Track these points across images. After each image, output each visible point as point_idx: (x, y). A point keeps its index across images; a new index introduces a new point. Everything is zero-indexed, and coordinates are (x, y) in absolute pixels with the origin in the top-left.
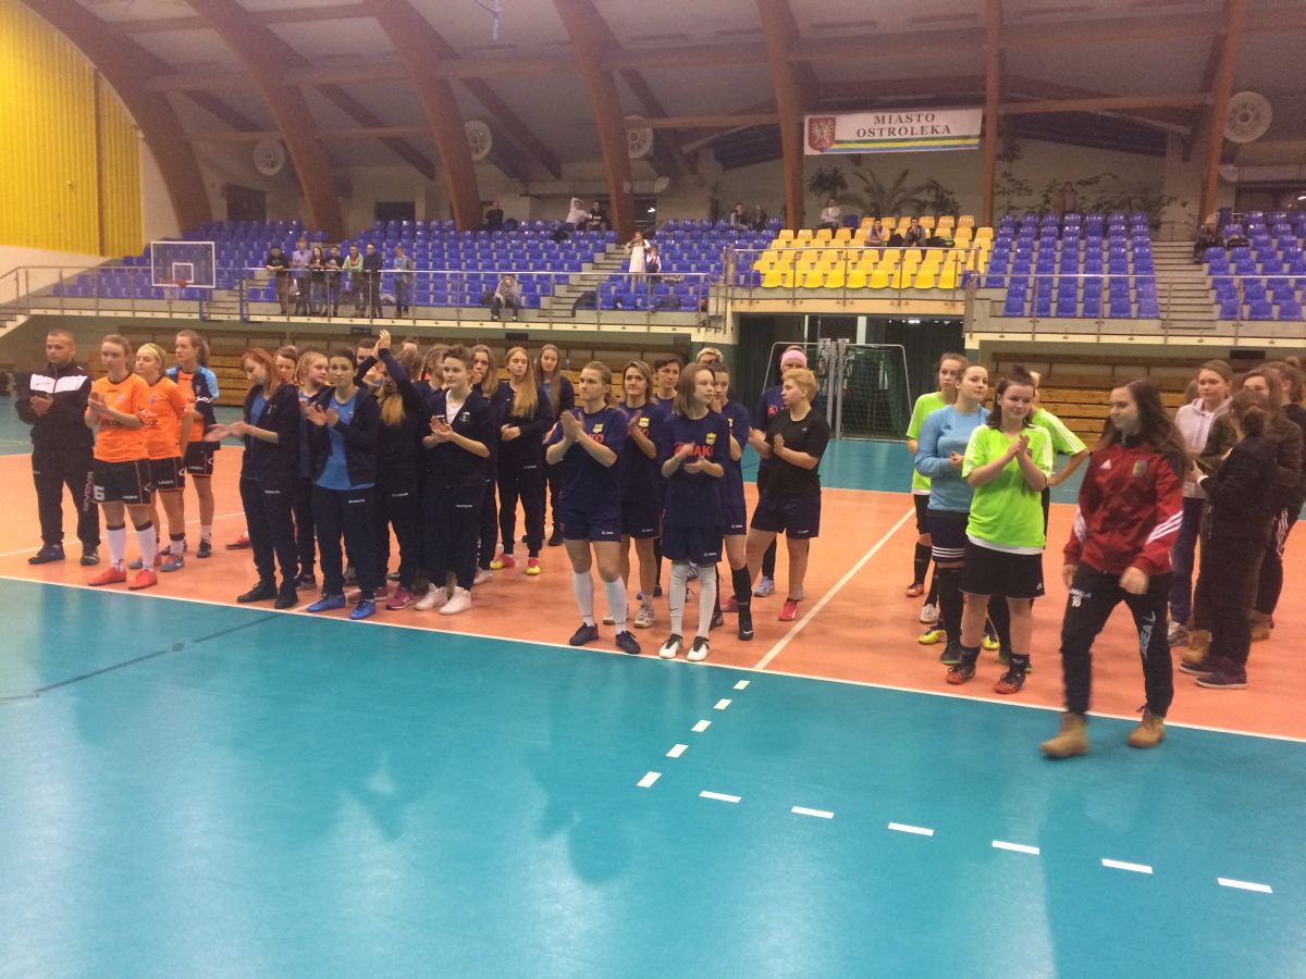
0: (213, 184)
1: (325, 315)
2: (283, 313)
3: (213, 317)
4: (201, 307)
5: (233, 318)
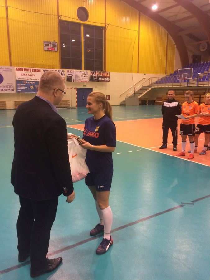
0: (190, 55)
4: (188, 84)
5: (195, 86)
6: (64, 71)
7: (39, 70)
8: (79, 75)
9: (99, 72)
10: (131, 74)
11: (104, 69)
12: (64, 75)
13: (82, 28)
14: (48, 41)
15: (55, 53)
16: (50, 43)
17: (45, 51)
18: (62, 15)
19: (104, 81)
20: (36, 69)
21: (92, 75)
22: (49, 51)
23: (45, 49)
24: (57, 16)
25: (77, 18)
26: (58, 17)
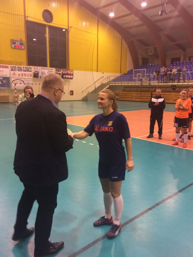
0: (140, 57)
1: (167, 83)
2: (158, 83)
3: (143, 84)
4: (141, 82)
5: (147, 84)
6: (31, 68)
7: (7, 66)
8: (45, 72)
9: (64, 70)
10: (92, 72)
11: (68, 67)
12: (31, 72)
13: (47, 29)
14: (15, 39)
15: (22, 51)
16: (17, 41)
17: (12, 49)
18: (29, 15)
19: (68, 78)
20: (4, 65)
21: (57, 72)
22: (16, 49)
23: (12, 47)
24: (24, 16)
25: (43, 19)
26: (25, 18)
